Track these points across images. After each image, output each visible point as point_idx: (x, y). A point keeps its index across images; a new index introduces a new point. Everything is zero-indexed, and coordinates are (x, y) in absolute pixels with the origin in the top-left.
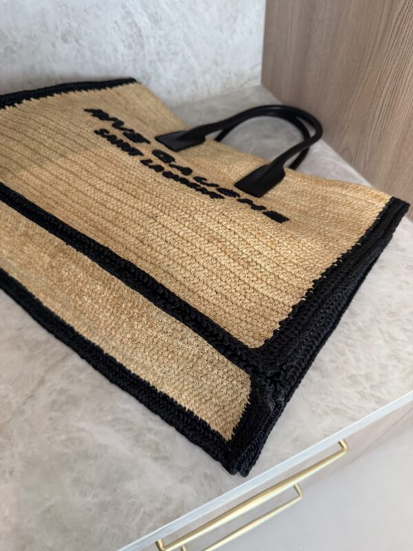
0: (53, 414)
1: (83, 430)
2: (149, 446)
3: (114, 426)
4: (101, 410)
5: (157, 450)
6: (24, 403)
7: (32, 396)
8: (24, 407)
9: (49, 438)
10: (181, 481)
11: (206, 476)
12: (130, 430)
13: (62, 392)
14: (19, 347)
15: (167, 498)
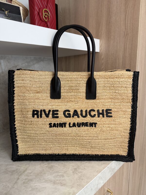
0: (25, 185)
1: (36, 186)
2: (59, 183)
3: (46, 182)
4: (40, 180)
5: (61, 183)
6: (14, 185)
7: (16, 183)
8: (14, 186)
9: (25, 191)
10: (71, 188)
11: (78, 185)
12: (51, 182)
13: (26, 179)
14: (7, 173)
15: (69, 193)
